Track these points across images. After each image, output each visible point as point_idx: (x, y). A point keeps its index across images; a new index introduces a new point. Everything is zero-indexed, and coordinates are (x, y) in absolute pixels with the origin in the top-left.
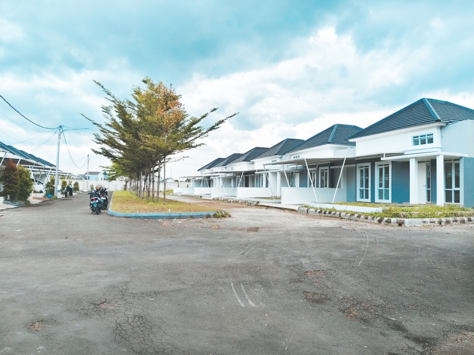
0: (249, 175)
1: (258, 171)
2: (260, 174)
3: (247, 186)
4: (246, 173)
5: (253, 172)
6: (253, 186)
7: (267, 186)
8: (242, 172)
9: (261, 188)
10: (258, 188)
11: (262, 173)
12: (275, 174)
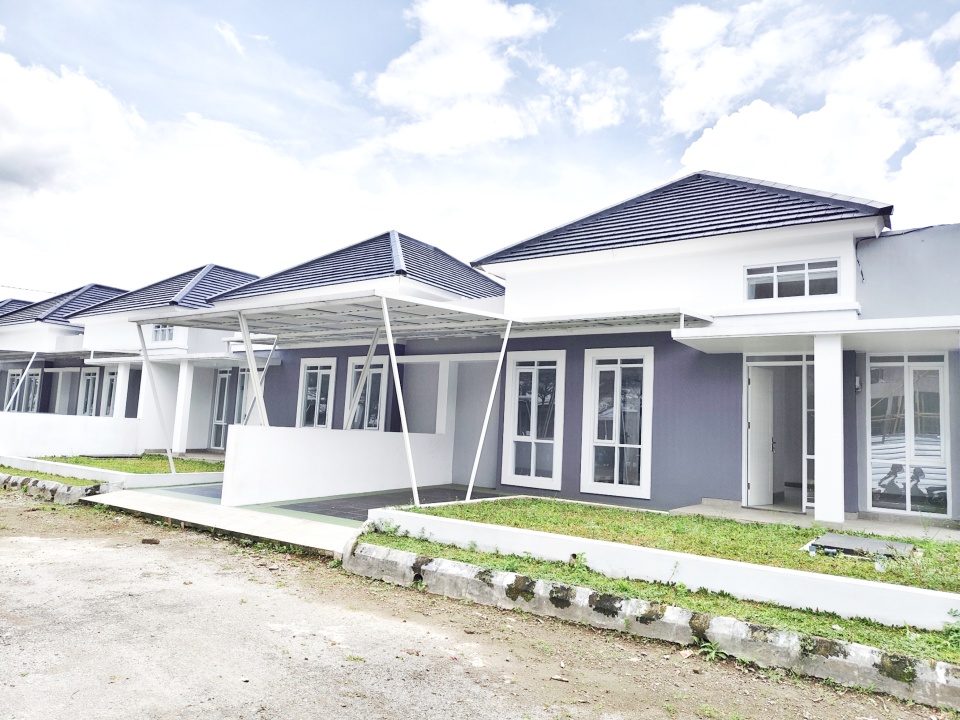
0: (60, 371)
1: (98, 354)
2: (102, 368)
3: (46, 406)
4: (49, 362)
5: (76, 360)
6: (72, 411)
7: (132, 410)
8: (30, 355)
9: (102, 419)
10: (91, 420)
11: (116, 366)
12: (171, 369)
